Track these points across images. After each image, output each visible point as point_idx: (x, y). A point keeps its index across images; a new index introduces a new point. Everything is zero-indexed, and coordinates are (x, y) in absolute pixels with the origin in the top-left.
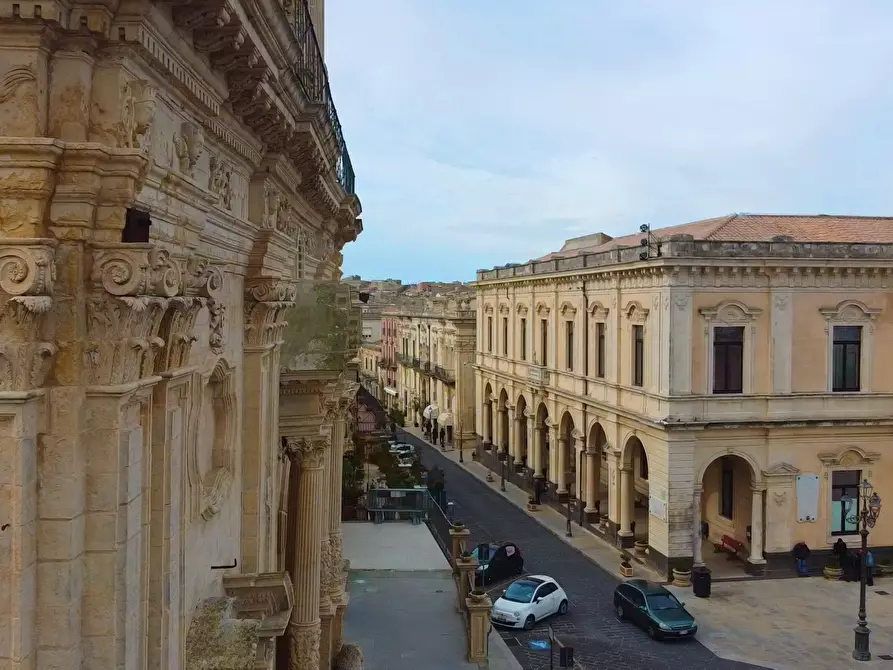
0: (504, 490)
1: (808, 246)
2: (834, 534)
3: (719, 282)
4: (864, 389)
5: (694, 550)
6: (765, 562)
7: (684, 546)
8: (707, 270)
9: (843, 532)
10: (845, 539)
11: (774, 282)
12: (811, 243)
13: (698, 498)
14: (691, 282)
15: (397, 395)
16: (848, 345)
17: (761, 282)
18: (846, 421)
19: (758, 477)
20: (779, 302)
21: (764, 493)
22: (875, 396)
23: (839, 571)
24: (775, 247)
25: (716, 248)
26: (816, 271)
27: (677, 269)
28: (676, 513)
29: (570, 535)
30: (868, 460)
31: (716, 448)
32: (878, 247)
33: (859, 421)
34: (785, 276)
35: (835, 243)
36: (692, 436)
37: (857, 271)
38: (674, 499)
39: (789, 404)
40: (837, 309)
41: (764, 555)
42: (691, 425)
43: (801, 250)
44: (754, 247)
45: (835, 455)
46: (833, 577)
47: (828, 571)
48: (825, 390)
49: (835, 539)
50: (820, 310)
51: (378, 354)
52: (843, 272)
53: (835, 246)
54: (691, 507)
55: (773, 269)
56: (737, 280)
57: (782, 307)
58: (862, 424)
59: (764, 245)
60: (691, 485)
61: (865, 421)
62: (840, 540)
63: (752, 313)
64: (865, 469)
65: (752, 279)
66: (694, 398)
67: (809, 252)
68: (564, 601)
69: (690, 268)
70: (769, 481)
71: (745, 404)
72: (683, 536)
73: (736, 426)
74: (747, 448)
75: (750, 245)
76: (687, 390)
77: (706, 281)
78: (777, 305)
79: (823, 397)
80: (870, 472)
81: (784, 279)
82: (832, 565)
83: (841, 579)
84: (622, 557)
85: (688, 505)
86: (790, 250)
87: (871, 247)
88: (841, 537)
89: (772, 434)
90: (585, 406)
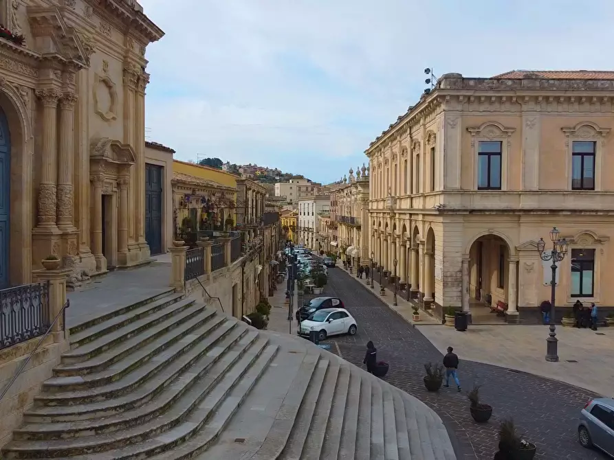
0: (373, 287)
1: (551, 82)
2: (573, 296)
3: (482, 108)
4: (598, 188)
5: (462, 301)
6: (518, 313)
7: (455, 298)
8: (472, 99)
9: (581, 295)
10: (582, 300)
11: (525, 107)
12: (554, 79)
13: (466, 265)
14: (459, 107)
15: (337, 245)
16: (585, 155)
17: (515, 108)
18: (581, 211)
19: (512, 251)
20: (529, 123)
21: (518, 263)
22: (605, 194)
23: (572, 320)
24: (525, 82)
25: (480, 83)
26: (557, 99)
27: (448, 98)
28: (448, 274)
29: (396, 305)
30: (599, 241)
31: (480, 229)
32: (609, 82)
33: (593, 211)
34: (533, 103)
35: (574, 79)
36: (461, 219)
37: (590, 99)
38: (447, 265)
39: (536, 198)
40: (574, 128)
41: (517, 308)
42: (459, 210)
43: (546, 85)
44: (510, 83)
45: (573, 237)
46: (568, 324)
47: (565, 320)
48: (566, 189)
49: (575, 300)
50: (562, 129)
51: (328, 219)
52: (579, 100)
53: (573, 81)
54: (461, 271)
55: (523, 97)
56: (496, 106)
57: (532, 126)
58: (594, 214)
59: (518, 81)
60: (459, 254)
61: (597, 211)
62: (578, 301)
63: (507, 131)
64: (598, 248)
65: (507, 106)
66: (462, 192)
67: (553, 85)
68: (353, 325)
69: (458, 97)
70: (521, 254)
71: (503, 197)
72: (455, 292)
73: (494, 213)
74: (502, 229)
75: (506, 81)
76: (457, 186)
77: (471, 107)
78: (527, 125)
79: (564, 193)
80: (602, 250)
81: (532, 106)
82: (568, 317)
83: (574, 326)
84: (413, 308)
85: (458, 269)
86: (538, 84)
87: (603, 82)
88: (579, 299)
89: (522, 219)
90: (411, 214)
